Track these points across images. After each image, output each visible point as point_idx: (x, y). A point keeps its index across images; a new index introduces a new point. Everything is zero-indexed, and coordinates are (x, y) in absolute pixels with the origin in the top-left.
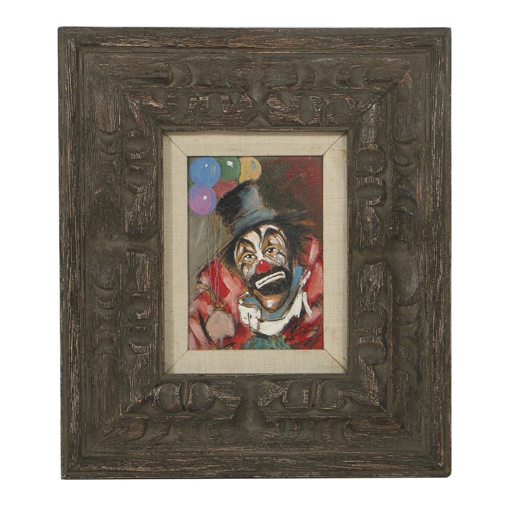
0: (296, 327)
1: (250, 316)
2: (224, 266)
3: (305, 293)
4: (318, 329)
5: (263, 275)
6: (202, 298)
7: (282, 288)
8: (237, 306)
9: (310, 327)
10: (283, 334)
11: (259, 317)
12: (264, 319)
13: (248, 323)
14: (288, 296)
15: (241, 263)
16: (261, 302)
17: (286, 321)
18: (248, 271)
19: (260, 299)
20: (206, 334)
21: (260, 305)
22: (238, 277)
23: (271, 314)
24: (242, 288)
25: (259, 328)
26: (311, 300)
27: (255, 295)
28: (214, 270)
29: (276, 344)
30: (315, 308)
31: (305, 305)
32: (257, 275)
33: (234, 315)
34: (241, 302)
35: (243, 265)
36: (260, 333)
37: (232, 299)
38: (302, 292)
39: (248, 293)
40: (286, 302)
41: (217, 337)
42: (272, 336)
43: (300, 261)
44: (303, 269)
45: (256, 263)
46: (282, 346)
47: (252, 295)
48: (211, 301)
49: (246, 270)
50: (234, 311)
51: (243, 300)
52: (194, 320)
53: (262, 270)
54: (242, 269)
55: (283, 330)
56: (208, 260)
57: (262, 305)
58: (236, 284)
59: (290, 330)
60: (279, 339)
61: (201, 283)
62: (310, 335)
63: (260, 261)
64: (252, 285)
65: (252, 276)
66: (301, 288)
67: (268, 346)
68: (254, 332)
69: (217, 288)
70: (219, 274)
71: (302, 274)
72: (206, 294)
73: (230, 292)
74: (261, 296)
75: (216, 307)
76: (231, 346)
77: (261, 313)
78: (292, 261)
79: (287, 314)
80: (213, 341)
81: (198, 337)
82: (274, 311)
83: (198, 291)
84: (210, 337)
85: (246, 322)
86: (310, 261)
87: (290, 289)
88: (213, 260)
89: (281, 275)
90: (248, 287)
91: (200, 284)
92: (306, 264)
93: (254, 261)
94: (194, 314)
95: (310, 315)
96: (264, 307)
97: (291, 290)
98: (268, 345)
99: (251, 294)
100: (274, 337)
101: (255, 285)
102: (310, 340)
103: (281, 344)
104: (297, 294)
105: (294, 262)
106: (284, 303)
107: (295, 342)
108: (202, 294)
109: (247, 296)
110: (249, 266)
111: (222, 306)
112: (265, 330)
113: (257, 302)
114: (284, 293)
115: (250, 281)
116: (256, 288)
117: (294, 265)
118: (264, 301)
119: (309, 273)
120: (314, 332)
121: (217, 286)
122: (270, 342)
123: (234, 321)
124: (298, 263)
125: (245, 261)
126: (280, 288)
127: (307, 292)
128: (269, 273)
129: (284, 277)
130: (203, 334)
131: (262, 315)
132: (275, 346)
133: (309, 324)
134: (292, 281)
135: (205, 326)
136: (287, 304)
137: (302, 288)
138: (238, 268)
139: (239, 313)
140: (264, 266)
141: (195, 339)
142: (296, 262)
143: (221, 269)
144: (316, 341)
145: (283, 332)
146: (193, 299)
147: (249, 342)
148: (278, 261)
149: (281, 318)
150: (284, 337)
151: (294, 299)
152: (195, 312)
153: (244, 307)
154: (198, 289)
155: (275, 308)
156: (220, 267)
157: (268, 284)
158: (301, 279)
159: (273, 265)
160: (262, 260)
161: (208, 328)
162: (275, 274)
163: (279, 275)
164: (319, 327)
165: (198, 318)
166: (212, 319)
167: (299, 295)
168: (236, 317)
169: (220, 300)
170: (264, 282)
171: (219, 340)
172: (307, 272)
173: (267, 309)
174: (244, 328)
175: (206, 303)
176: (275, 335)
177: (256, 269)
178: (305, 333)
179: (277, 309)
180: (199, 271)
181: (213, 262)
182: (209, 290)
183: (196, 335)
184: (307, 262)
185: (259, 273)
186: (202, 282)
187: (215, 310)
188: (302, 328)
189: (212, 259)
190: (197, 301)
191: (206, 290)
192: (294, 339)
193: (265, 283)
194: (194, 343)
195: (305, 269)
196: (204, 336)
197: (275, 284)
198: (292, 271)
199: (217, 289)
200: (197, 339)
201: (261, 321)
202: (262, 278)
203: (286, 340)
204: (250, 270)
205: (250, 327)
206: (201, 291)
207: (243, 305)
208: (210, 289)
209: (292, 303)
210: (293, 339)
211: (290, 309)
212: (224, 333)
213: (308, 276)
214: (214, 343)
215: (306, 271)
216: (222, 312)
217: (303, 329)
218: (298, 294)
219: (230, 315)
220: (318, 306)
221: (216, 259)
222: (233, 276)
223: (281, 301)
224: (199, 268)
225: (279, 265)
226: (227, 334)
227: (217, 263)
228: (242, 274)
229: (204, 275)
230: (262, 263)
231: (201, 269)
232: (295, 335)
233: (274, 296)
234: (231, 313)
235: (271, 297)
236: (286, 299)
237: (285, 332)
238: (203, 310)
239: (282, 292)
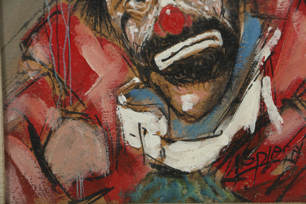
0: (247, 152)
1: (142, 131)
2: (82, 21)
3: (267, 79)
4: (298, 157)
5: (172, 41)
6: (34, 92)
7: (215, 68)
8: (115, 110)
9: (279, 152)
10: (219, 168)
11: (164, 132)
12: (174, 136)
13: (138, 146)
14: (229, 86)
15: (120, 14)
16: (168, 100)
17: (224, 140)
18: (136, 30)
19: (167, 94)
20: (46, 169)
21: (166, 106)
22: (114, 45)
23: (191, 125)
24: (123, 69)
25: (165, 156)
26: (281, 93)
27: (155, 84)
28: (59, 29)
29: (203, 191)
30: (289, 111)
31: (268, 105)
32: (157, 39)
33: (106, 129)
34: (122, 99)
35: (126, 17)
36: (166, 167)
37: (102, 95)
38: (260, 77)
39: (137, 80)
40: (225, 100)
41: (71, 177)
42: (193, 173)
43: (257, 8)
44: (263, 26)
45: (156, 12)
46: (216, 194)
47: (147, 83)
48: (56, 97)
49: (132, 29)
50: (107, 119)
51: (127, 96)
52: (18, 141)
53: (169, 28)
54: (123, 26)
55: (218, 160)
56: (45, 6)
57: (170, 106)
58: (111, 60)
59: (233, 159)
60: (210, 180)
61: (31, 58)
62: (279, 170)
63: (165, 9)
64: (146, 61)
65: (146, 41)
66: (258, 67)
67: (183, 195)
68: (153, 166)
69: (68, 69)
70: (72, 37)
71: (260, 37)
72: (44, 82)
73: (98, 76)
74: (167, 87)
75: (67, 112)
76: (103, 195)
77: (169, 124)
78: (238, 7)
79: (227, 124)
80: (61, 186)
81: (27, 177)
82: (198, 119)
83: (25, 77)
84: (55, 176)
85: (134, 142)
86: (279, 6)
87: (233, 71)
88: (57, 6)
89: (214, 38)
90: (139, 68)
91: (29, 61)
92: (270, 13)
93: (152, 8)
94: (16, 126)
95: (278, 126)
96: (175, 110)
97: (236, 73)
98: (185, 192)
99: (144, 83)
100: (198, 174)
101: (153, 62)
102: (279, 179)
103: (214, 191)
104: (250, 80)
105: (242, 9)
106: (220, 101)
107: (246, 187)
108: (33, 82)
109: (137, 86)
110: (140, 20)
111: (80, 109)
112: (177, 160)
113: (157, 99)
114: (220, 79)
115: (143, 53)
116: (155, 68)
117: (242, 17)
118: (175, 98)
119: (278, 33)
120: (288, 164)
121: (68, 66)
122: (188, 186)
123: (108, 142)
124: (252, 11)
125: (130, 7)
126: (211, 69)
127: (272, 76)
128: (185, 35)
129: (219, 43)
130: (39, 170)
131: (169, 129)
132: (199, 194)
133: (276, 147)
134: (237, 51)
135: (43, 152)
136: (226, 103)
137: (262, 68)
138: (114, 25)
139: (118, 124)
140: (173, 20)
141: (21, 182)
142: (248, 10)
143: (76, 27)
144: (292, 182)
145: (217, 164)
146: (13, 94)
147: (141, 187)
148: (207, 8)
149: (213, 135)
150: (220, 175)
151: (242, 92)
152: (20, 123)
153: (130, 111)
154: (24, 73)
155: (198, 112)
156: (73, 22)
157: (182, 60)
158: (258, 48)
159: (194, 16)
160: (170, 6)
161: (50, 156)
162: (199, 37)
163: (208, 38)
164: (299, 153)
165: (26, 135)
166: (59, 137)
167: (255, 85)
168: (111, 132)
169: (76, 97)
170: (173, 54)
171: (74, 183)
172: (272, 31)
173: (182, 115)
174: (131, 156)
175: (43, 103)
176: (199, 171)
177: (156, 26)
178: (267, 168)
179: (205, 114)
180: (25, 31)
181: (56, 12)
182: (48, 74)
183: (23, 172)
184: (273, 9)
185: (163, 34)
186: (34, 57)
187: (64, 118)
188: (260, 155)
189: (53, 5)
190: (23, 98)
191: (44, 75)
192: (244, 179)
193: (176, 58)
194: (20, 189)
195: (268, 26)
196: (41, 175)
197: (198, 59)
198: (238, 30)
199: (68, 73)
200: (26, 181)
201: (168, 140)
202: (169, 46)
203: (224, 182)
204: (142, 28)
205: (144, 155)
206: (32, 75)
207: (128, 105)
208: (53, 71)
209: (237, 101)
210: (238, 180)
211: (233, 113)
212: (86, 169)
213: (273, 42)
214: (64, 190)
215: (270, 28)
216: (81, 121)
217: (262, 157)
218: (252, 82)
219: (100, 128)
220: (298, 108)
221: (63, 5)
222: (102, 42)
223: (212, 96)
224: (26, 25)
225: (208, 17)
226: (93, 170)
227: (66, 14)
228: (123, 37)
229: (38, 40)
230: (168, 11)
231: (31, 26)
232: (245, 171)
233: (196, 86)
234: (100, 124)
235: (190, 88)
236: (225, 91)
237: (222, 164)
238: (38, 117)
239: (214, 78)
